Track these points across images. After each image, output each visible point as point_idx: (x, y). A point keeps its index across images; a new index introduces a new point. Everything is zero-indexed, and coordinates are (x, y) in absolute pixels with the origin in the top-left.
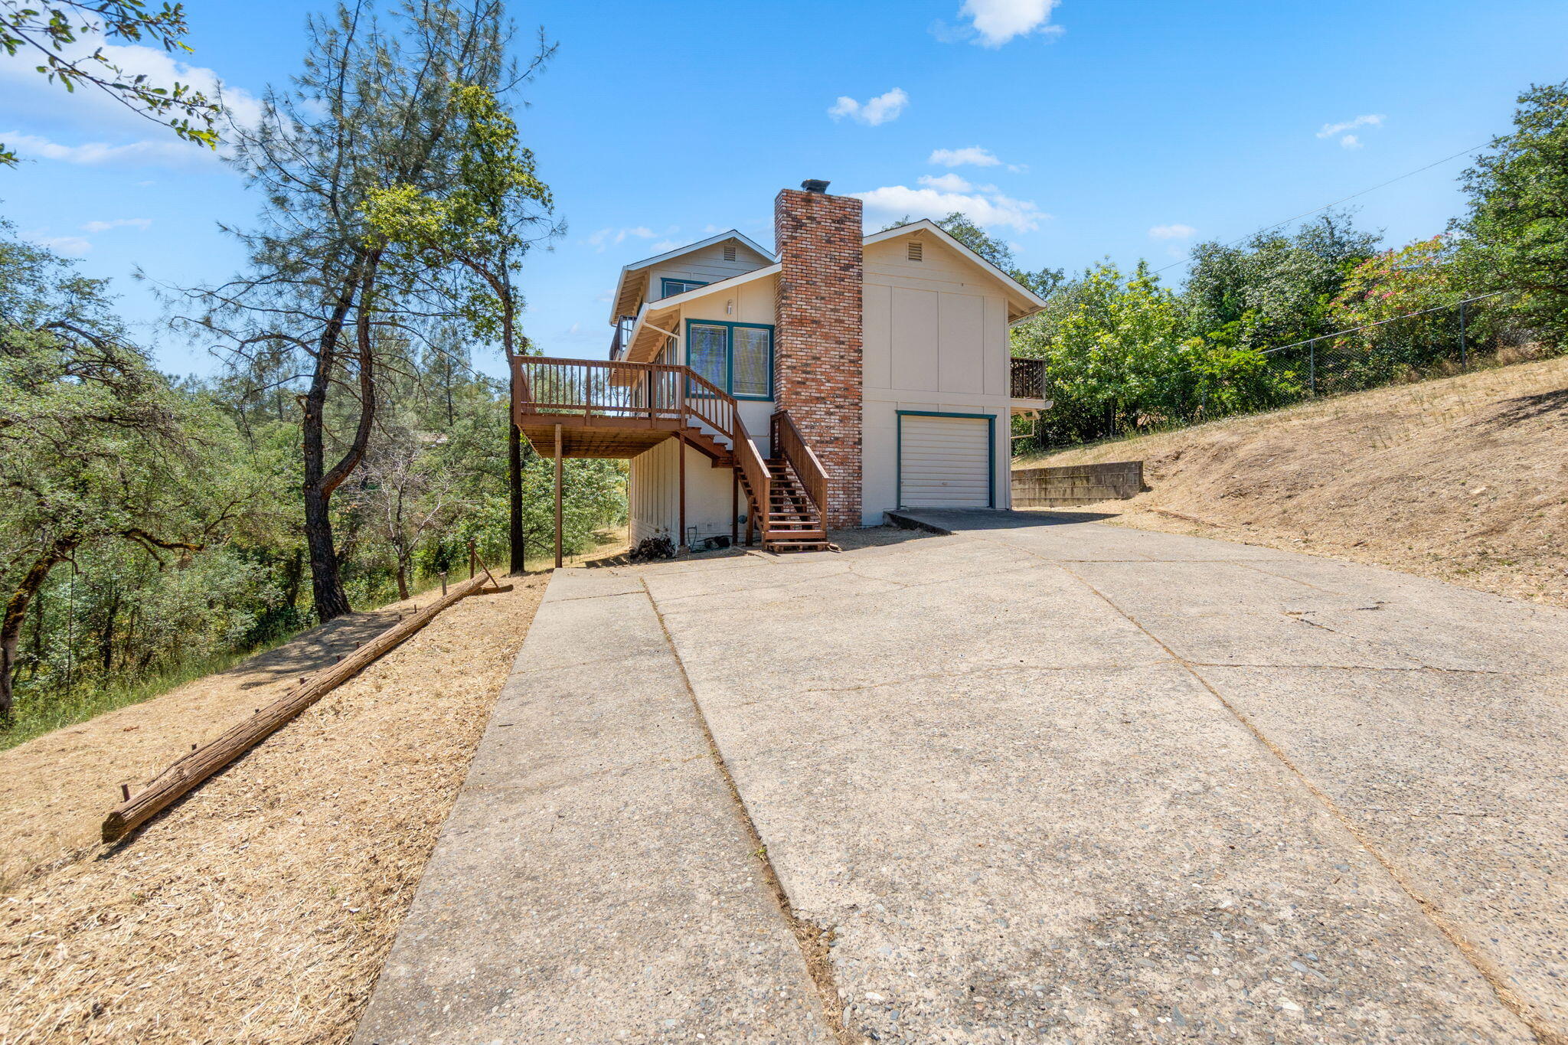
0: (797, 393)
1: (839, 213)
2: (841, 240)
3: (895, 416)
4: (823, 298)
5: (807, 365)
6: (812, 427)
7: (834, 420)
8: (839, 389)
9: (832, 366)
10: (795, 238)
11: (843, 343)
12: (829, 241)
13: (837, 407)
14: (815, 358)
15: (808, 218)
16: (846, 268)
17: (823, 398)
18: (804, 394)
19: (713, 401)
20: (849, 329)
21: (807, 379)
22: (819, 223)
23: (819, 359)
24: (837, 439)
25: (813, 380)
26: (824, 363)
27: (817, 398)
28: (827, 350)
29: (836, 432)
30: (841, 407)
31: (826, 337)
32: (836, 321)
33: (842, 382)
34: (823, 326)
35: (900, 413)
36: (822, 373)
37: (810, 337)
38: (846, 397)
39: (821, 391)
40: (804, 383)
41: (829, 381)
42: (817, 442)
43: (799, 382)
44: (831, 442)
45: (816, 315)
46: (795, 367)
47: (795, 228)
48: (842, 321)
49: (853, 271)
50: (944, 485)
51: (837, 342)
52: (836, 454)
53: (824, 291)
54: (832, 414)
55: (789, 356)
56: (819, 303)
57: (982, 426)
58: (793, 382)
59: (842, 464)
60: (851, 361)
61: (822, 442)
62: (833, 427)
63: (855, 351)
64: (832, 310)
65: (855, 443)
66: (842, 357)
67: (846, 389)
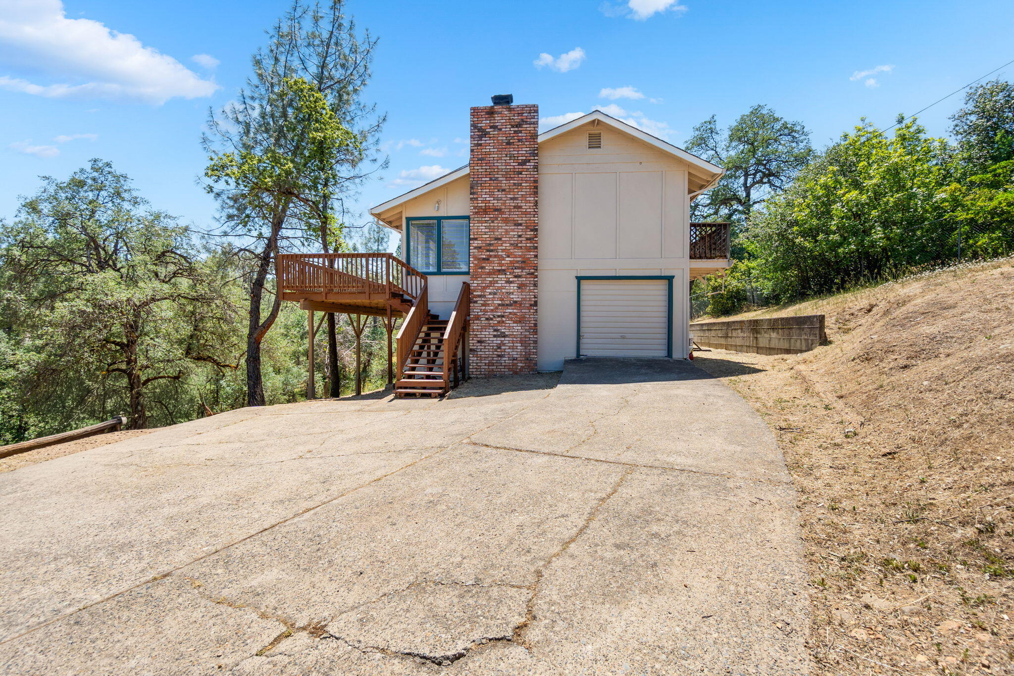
0: (483, 268)
1: (517, 119)
2: (519, 140)
3: (575, 282)
4: (503, 190)
5: (490, 245)
6: (495, 294)
7: (513, 287)
8: (517, 262)
9: (511, 244)
10: (481, 145)
11: (521, 225)
12: (509, 143)
13: (515, 277)
14: (497, 239)
15: (491, 127)
16: (524, 163)
17: (504, 270)
18: (488, 268)
19: (414, 277)
20: (526, 213)
21: (491, 256)
22: (500, 130)
23: (500, 239)
24: (515, 302)
25: (495, 256)
26: (505, 242)
27: (499, 270)
28: (507, 232)
29: (515, 297)
30: (519, 276)
31: (506, 221)
32: (515, 207)
33: (520, 256)
34: (504, 213)
35: (579, 279)
36: (503, 250)
37: (493, 222)
38: (523, 268)
39: (502, 265)
40: (488, 259)
41: (508, 256)
42: (499, 305)
43: (484, 259)
44: (511, 305)
45: (497, 204)
46: (480, 248)
47: (480, 137)
48: (520, 207)
49: (530, 165)
50: (623, 337)
51: (515, 225)
52: (515, 314)
53: (504, 184)
54: (511, 282)
55: (476, 239)
56: (499, 194)
57: (662, 285)
58: (479, 259)
59: (520, 322)
60: (527, 239)
61: (503, 305)
62: (512, 293)
63: (532, 230)
64: (511, 199)
65: (531, 305)
66: (520, 236)
67: (523, 262)
